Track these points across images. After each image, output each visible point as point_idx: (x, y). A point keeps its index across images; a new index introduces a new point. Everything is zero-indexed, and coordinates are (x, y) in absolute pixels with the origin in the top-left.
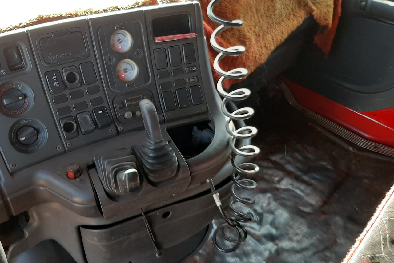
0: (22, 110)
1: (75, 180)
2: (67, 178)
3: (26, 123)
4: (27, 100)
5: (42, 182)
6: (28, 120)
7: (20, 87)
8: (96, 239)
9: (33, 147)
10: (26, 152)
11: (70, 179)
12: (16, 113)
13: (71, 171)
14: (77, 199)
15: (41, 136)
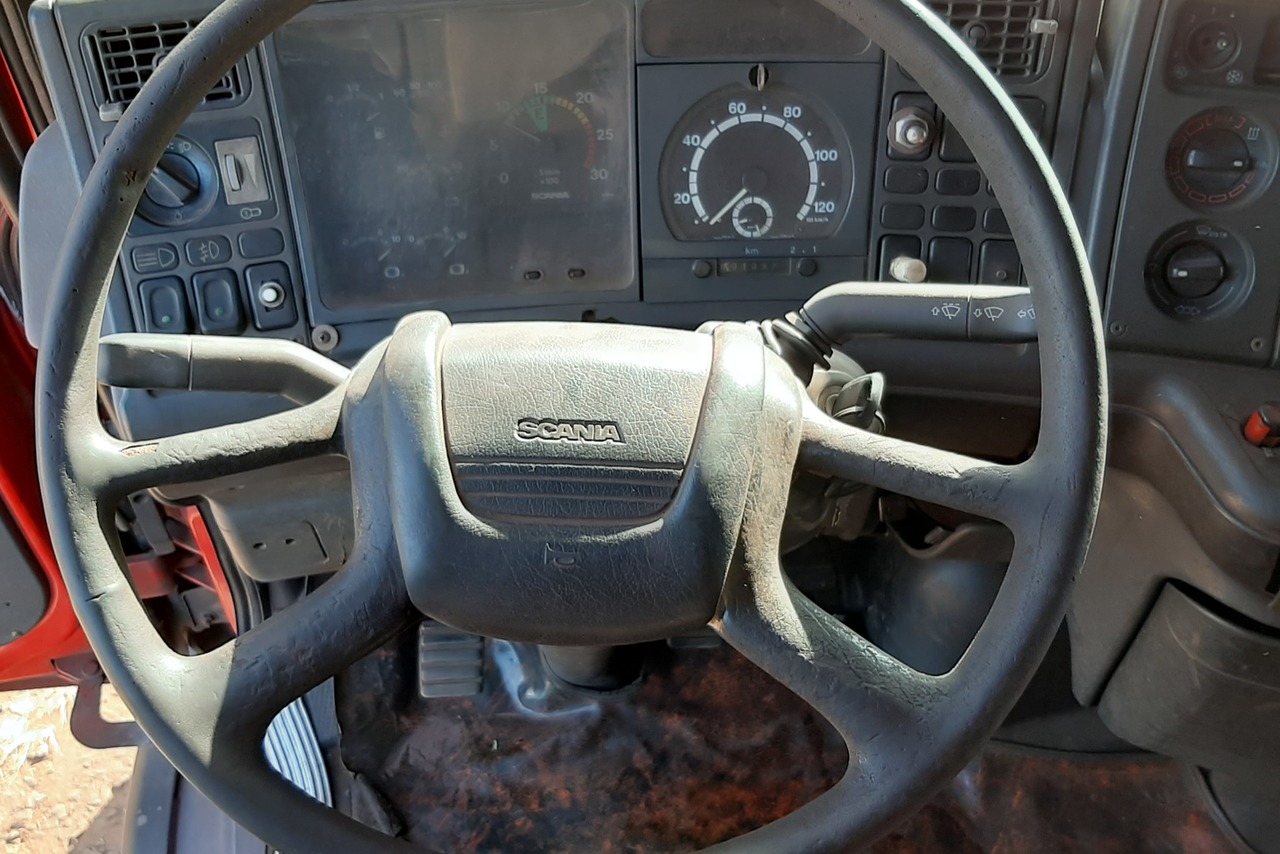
0: (1220, 198)
1: (1256, 449)
2: (1238, 433)
3: (1210, 235)
4: (1248, 178)
5: (1165, 411)
6: (1219, 230)
7: (1252, 134)
8: (1196, 639)
9: (1189, 308)
10: (1168, 310)
11: (1246, 439)
12: (1202, 198)
13: (1263, 420)
14: (1236, 501)
15: (1229, 289)
